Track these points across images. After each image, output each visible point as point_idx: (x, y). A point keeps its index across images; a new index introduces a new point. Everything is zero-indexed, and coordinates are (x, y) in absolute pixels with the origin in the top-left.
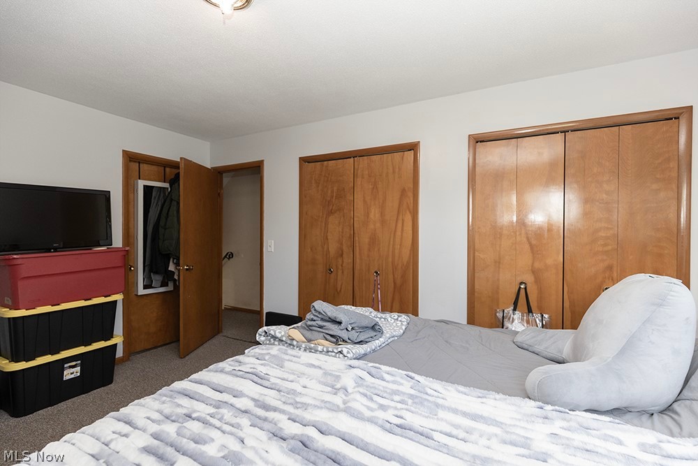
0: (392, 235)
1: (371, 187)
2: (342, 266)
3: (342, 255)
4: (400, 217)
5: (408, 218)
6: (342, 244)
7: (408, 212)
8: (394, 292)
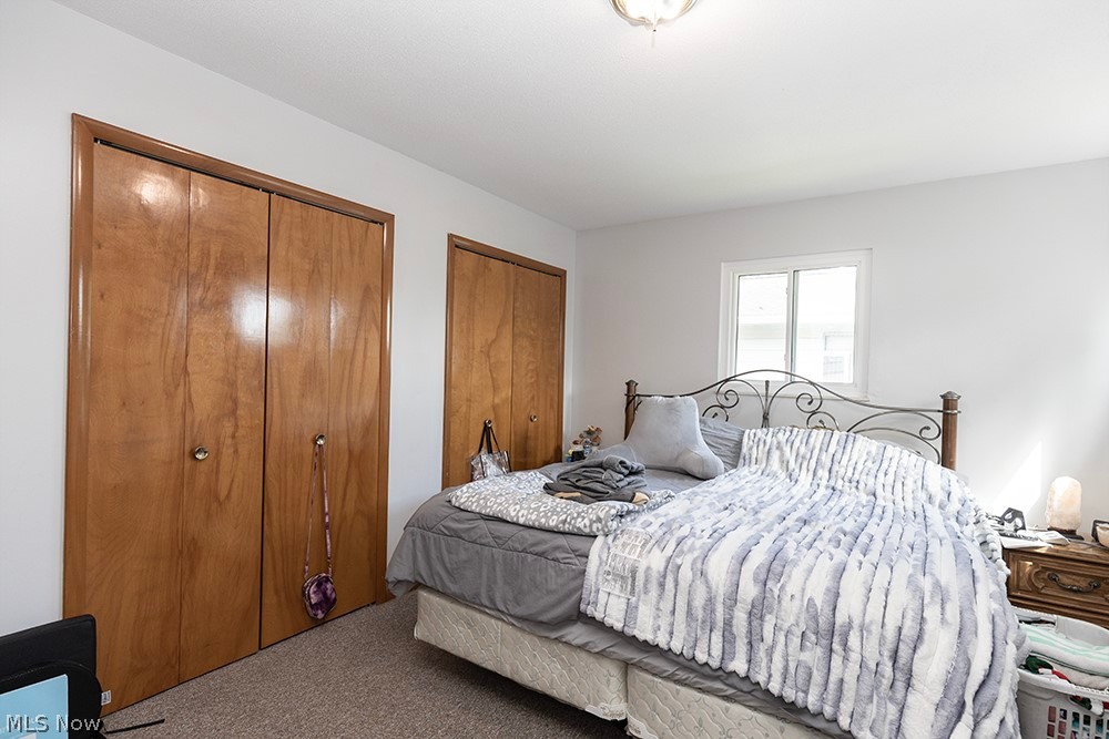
0: (348, 366)
1: (307, 267)
2: (233, 437)
3: (234, 412)
4: (362, 335)
5: (374, 336)
6: (233, 384)
7: (373, 326)
8: (349, 466)
